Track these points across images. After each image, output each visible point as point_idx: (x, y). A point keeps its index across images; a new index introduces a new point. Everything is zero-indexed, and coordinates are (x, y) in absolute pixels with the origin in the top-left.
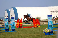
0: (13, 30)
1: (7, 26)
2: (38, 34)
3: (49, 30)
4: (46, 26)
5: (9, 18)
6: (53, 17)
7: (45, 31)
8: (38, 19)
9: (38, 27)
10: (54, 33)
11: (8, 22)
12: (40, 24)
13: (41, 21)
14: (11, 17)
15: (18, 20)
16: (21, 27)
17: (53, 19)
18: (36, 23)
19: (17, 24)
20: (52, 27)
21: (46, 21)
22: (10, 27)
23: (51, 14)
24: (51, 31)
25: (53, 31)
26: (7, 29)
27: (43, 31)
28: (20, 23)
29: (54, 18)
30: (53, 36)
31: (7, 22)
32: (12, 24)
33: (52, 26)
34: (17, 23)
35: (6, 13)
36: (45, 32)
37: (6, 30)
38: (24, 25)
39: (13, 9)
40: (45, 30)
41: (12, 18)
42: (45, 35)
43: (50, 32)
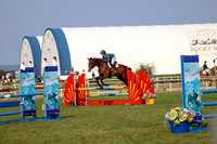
0: (53, 114)
1: (29, 97)
2: (146, 130)
3: (186, 115)
4: (177, 100)
5: (35, 69)
6: (201, 64)
7: (172, 119)
8: (145, 73)
9: (144, 102)
10: (205, 126)
11: (33, 82)
12: (152, 91)
13: (157, 79)
14: (44, 65)
15: (72, 75)
16: (80, 101)
17: (201, 72)
18: (138, 87)
19: (66, 92)
20: (197, 103)
21: (177, 80)
22: (42, 101)
23: (194, 54)
24: (195, 118)
25: (200, 118)
26: (29, 108)
27: (163, 118)
28: (78, 86)
29: (205, 67)
30: (203, 135)
31: (28, 82)
32: (50, 92)
33: (199, 99)
34: (67, 86)
35: (26, 49)
36: (171, 122)
37: (27, 113)
38: (92, 94)
39: (51, 35)
40: (172, 115)
41: (48, 69)
42: (173, 131)
43: (191, 120)
